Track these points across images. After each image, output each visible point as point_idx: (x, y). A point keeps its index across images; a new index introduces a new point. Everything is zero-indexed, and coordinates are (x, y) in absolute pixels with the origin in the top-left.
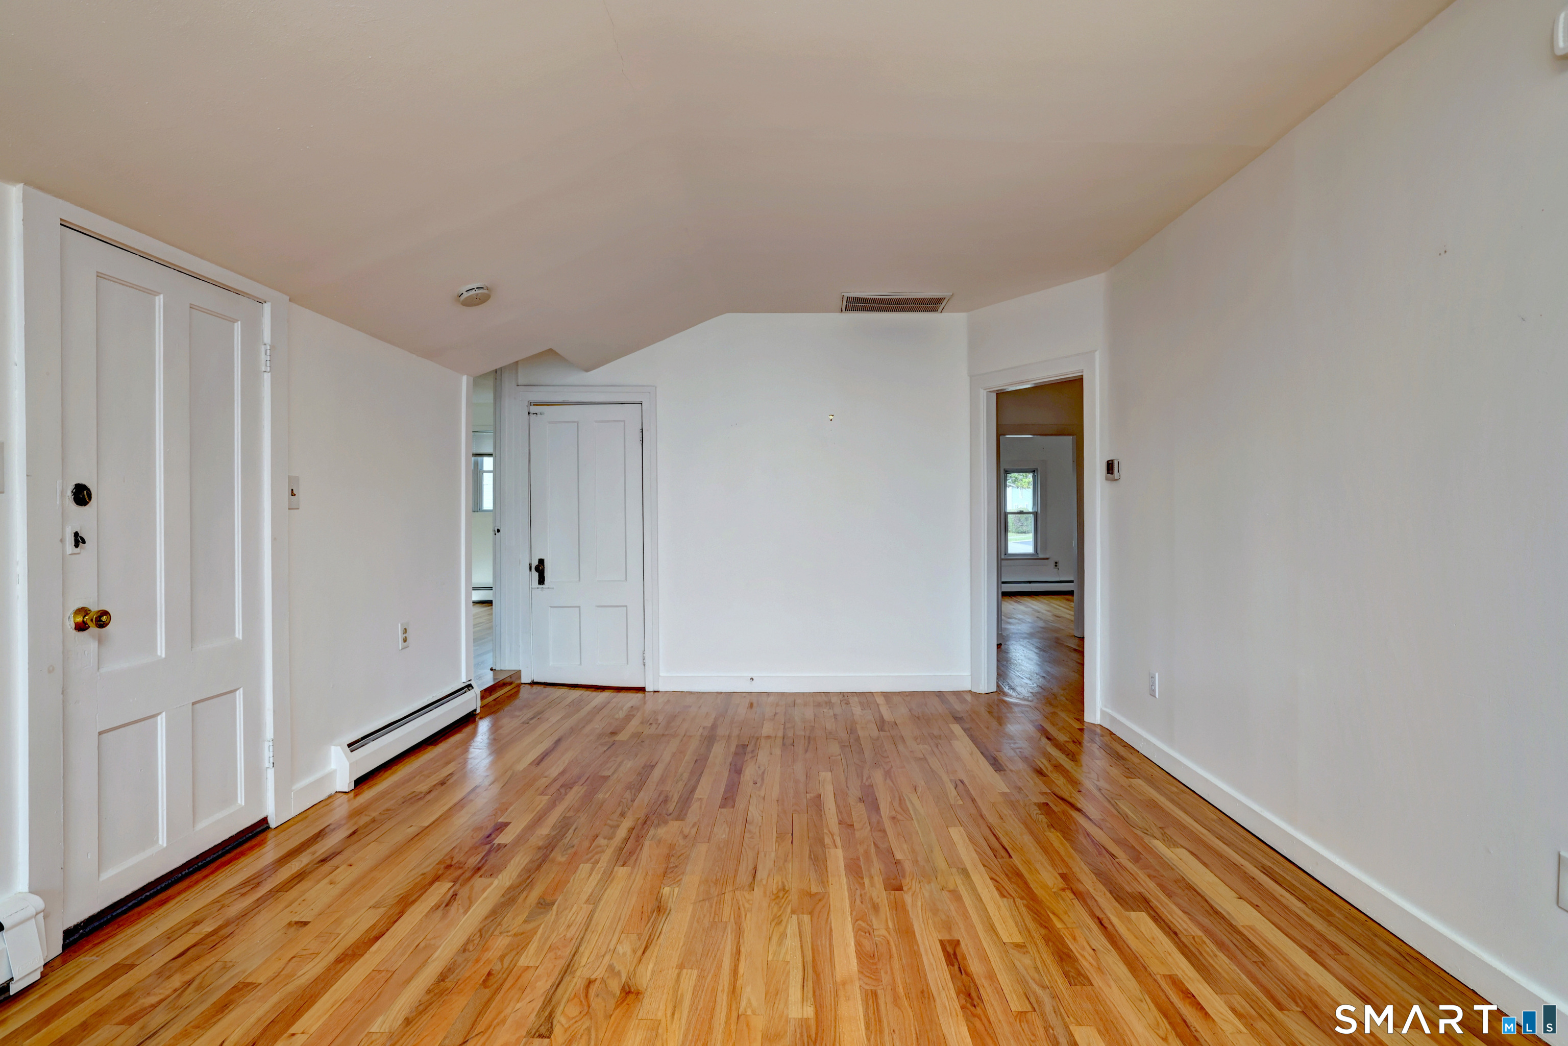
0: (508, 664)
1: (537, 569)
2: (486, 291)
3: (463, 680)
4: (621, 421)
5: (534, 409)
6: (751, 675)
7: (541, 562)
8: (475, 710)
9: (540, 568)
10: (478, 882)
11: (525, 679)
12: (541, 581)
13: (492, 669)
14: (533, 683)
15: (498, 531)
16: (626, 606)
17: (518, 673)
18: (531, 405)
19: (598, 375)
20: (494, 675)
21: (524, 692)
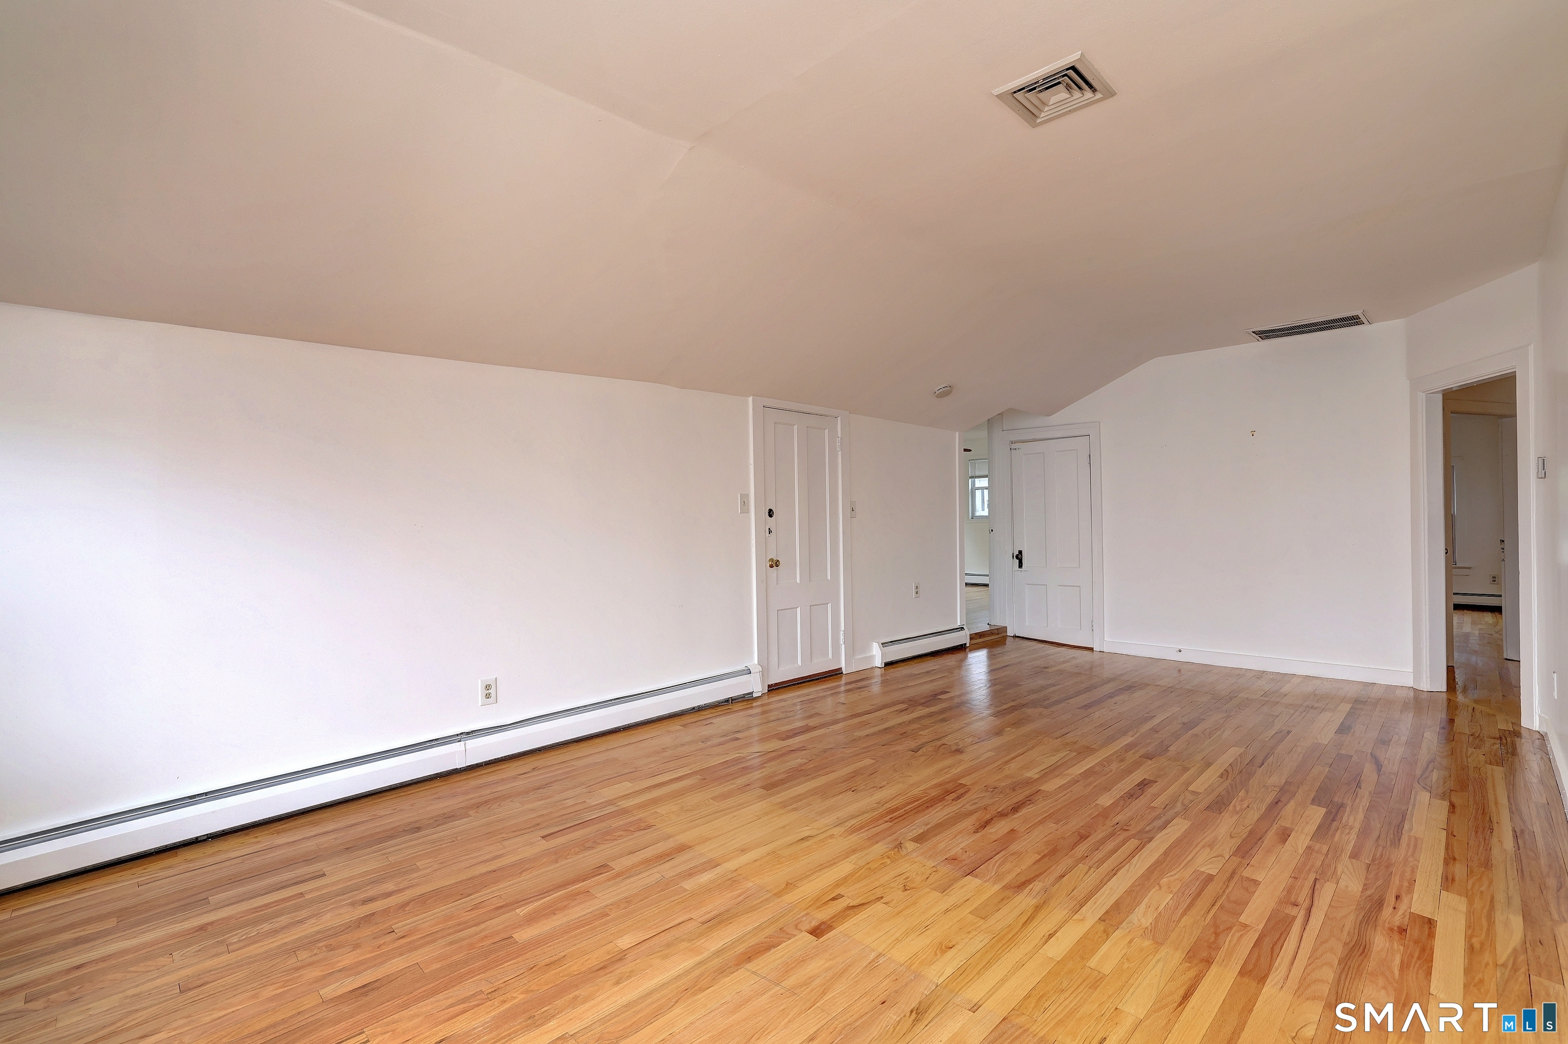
0: (998, 622)
1: (1017, 557)
2: (949, 388)
3: (958, 624)
4: (1075, 450)
5: (1013, 446)
6: (1180, 647)
7: (1020, 552)
8: (965, 644)
9: (1019, 557)
10: (920, 707)
11: (1010, 633)
12: (1020, 566)
13: (988, 624)
14: (1015, 637)
15: (992, 531)
16: (1080, 586)
17: (1004, 629)
18: (1012, 443)
19: (1056, 418)
20: (990, 627)
21: (1009, 641)
